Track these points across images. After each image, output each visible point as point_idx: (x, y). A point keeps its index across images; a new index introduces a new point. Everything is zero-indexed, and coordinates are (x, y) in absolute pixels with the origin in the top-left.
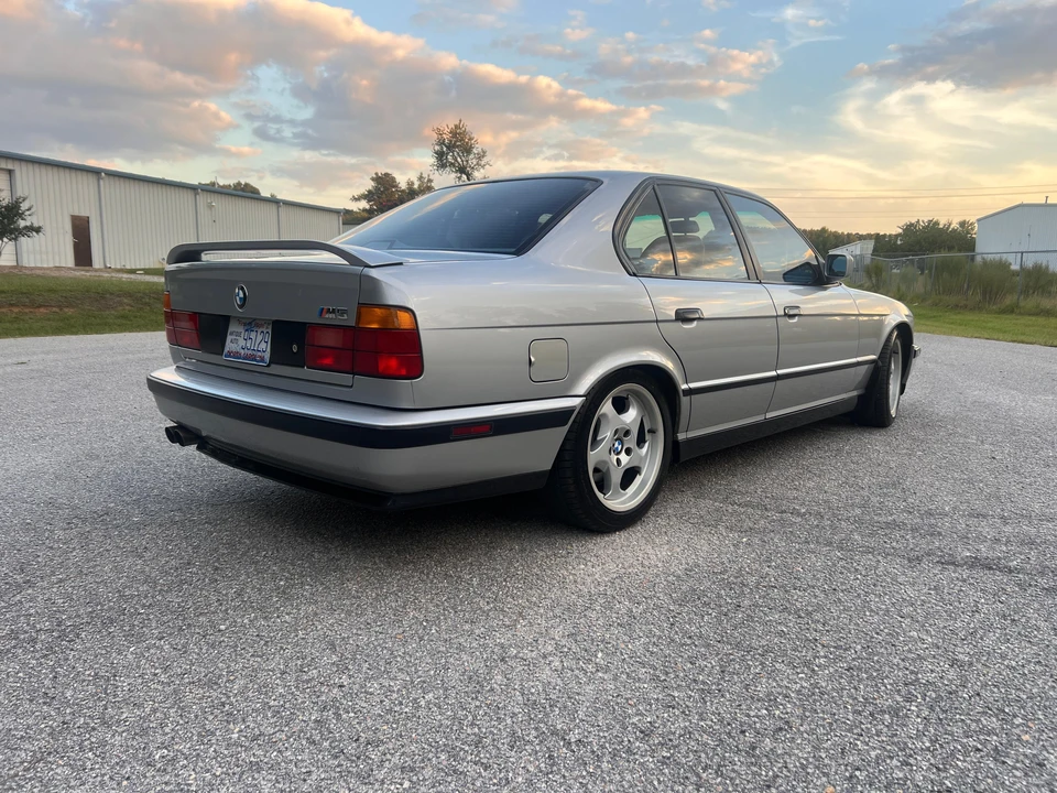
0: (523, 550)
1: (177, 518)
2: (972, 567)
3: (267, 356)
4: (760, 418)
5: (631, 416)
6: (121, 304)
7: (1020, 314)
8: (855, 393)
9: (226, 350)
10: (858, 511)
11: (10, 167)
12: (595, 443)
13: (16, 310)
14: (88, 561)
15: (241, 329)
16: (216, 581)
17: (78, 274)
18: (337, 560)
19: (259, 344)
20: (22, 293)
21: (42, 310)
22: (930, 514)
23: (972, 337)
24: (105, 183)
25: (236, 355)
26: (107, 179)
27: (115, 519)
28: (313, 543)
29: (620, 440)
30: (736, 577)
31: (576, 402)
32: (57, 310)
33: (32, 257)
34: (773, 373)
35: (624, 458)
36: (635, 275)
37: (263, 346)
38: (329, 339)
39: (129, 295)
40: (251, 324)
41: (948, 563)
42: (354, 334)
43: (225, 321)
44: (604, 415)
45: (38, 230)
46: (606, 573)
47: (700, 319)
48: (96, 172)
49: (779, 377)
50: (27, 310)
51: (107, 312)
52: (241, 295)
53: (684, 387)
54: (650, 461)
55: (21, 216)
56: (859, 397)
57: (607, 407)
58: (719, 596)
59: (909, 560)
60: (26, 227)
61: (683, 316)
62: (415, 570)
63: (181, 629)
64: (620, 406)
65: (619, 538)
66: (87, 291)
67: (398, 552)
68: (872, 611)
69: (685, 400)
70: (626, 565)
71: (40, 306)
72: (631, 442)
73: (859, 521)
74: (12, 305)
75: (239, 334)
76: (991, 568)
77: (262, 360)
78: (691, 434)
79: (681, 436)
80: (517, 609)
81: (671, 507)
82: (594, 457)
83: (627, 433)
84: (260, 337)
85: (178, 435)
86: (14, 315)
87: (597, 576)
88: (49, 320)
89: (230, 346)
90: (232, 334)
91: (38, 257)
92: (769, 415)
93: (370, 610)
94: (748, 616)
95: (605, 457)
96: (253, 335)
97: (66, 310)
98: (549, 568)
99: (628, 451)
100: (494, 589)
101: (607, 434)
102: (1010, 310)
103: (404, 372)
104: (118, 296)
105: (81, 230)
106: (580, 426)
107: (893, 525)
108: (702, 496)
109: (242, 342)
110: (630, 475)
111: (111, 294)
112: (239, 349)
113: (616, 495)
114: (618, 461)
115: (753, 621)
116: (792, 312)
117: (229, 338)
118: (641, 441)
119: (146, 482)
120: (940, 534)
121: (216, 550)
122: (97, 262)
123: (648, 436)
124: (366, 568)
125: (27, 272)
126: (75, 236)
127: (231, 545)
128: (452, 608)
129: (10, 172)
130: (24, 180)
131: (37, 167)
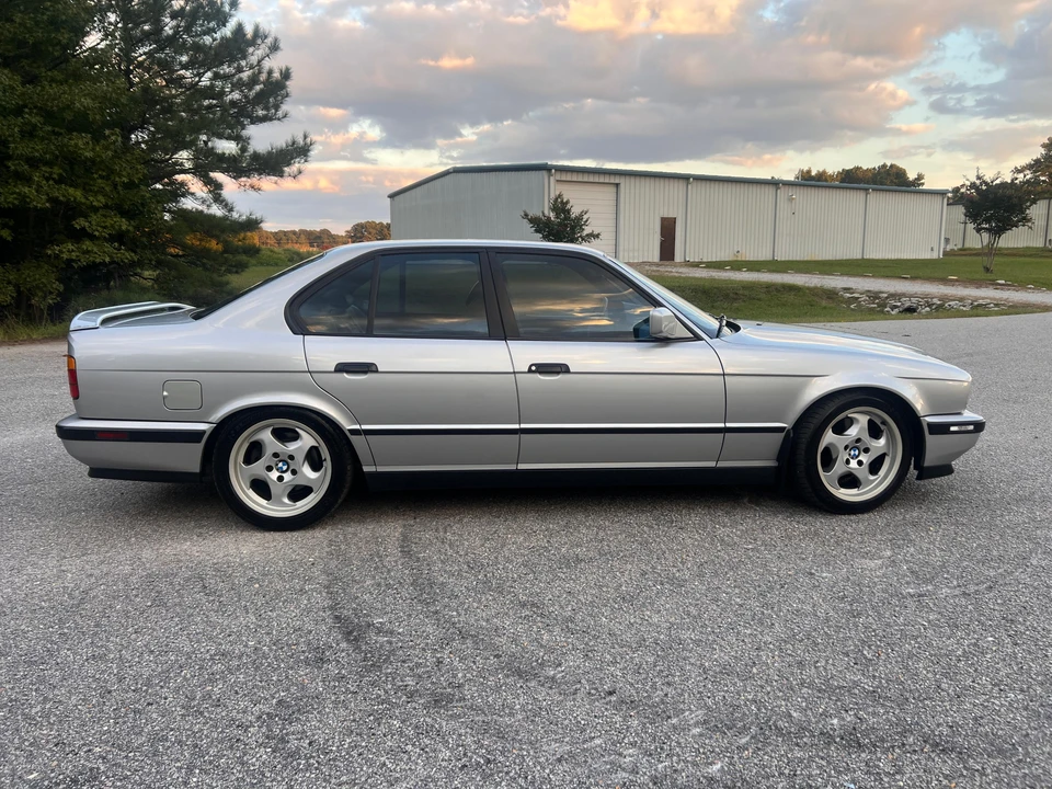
5: (297, 444)
11: (617, 181)
17: (662, 269)
24: (694, 188)
26: (695, 184)
29: (287, 464)
31: (205, 427)
33: (626, 254)
47: (377, 372)
48: (685, 178)
49: (522, 431)
53: (351, 427)
55: (581, 226)
72: (300, 465)
78: (383, 469)
82: (247, 470)
83: (292, 458)
91: (631, 254)
95: (262, 473)
99: (293, 472)
105: (668, 229)
110: (303, 492)
114: (281, 478)
118: (317, 466)
122: (678, 258)
126: (662, 235)
129: (617, 185)
130: (627, 191)
131: (638, 179)
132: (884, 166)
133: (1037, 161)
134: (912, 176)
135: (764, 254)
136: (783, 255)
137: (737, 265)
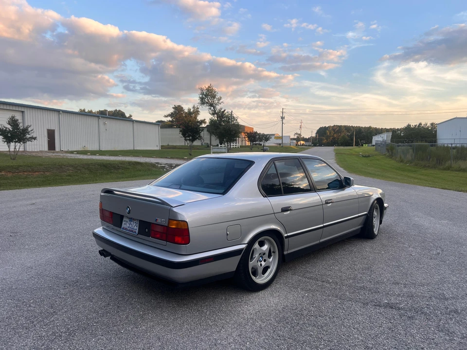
0: (226, 299)
1: (102, 284)
2: (386, 307)
3: (137, 231)
4: (318, 242)
5: (265, 247)
6: (68, 170)
7: (452, 170)
8: (360, 227)
9: (122, 227)
10: (351, 281)
11: (23, 110)
12: (252, 258)
13: (26, 173)
14: (74, 303)
15: (128, 220)
16: (119, 312)
17: (49, 154)
18: (160, 303)
19: (135, 227)
20: (29, 166)
21: (37, 173)
22: (378, 282)
23: (425, 186)
24: (62, 116)
25: (126, 229)
26: (62, 114)
27: (81, 284)
28: (151, 295)
29: (262, 257)
30: (300, 311)
31: (244, 246)
32: (43, 173)
33: (30, 147)
34: (322, 225)
35: (263, 263)
36: (266, 197)
37: (136, 227)
38: (159, 229)
39: (72, 166)
40: (131, 219)
41: (377, 306)
42: (167, 228)
43: (122, 217)
44: (255, 248)
45: (35, 139)
46: (254, 309)
47: (291, 210)
48: (58, 111)
49: (324, 227)
50: (30, 174)
51: (63, 174)
52: (128, 209)
53: (286, 235)
54: (273, 263)
55: (28, 133)
56: (361, 228)
57: (256, 246)
58: (292, 320)
59: (364, 304)
60: (30, 138)
61: (285, 210)
62: (187, 308)
63: (108, 332)
64: (261, 244)
65: (261, 294)
66: (55, 165)
67: (181, 300)
68: (344, 326)
69: (286, 240)
70: (262, 306)
71: (36, 172)
72: (266, 257)
73: (350, 286)
74: (24, 171)
75: (127, 222)
76: (392, 308)
77: (135, 233)
78: (289, 252)
79: (285, 253)
80: (222, 325)
81: (282, 279)
82: (251, 264)
83: (264, 254)
84: (134, 224)
85: (103, 253)
86: (25, 176)
87: (251, 311)
88: (39, 177)
89: (123, 226)
90: (124, 221)
91: (33, 147)
92: (321, 241)
93: (172, 324)
94: (301, 328)
95: (256, 264)
96: (132, 223)
97: (46, 173)
98: (235, 307)
99: (265, 261)
100: (214, 316)
101: (256, 255)
102: (449, 168)
103: (183, 242)
104: (67, 166)
105: (51, 134)
106: (246, 254)
107: (363, 288)
108: (294, 274)
109: (128, 225)
110: (266, 269)
111: (65, 166)
112: (127, 227)
113: (260, 277)
114: (261, 265)
115: (302, 330)
116: (329, 202)
117: (123, 223)
118: (270, 256)
119: (90, 267)
120: (379, 292)
121: (118, 298)
122: (57, 149)
123: (272, 254)
124: (170, 307)
125: (29, 154)
126: (48, 138)
127: (122, 296)
128: (200, 324)
129: (23, 112)
130: (29, 115)
131: (34, 110)
132: (116, 110)
133: (172, 113)
134: (127, 115)
135: (95, 148)
136: (104, 148)
137: (84, 152)
